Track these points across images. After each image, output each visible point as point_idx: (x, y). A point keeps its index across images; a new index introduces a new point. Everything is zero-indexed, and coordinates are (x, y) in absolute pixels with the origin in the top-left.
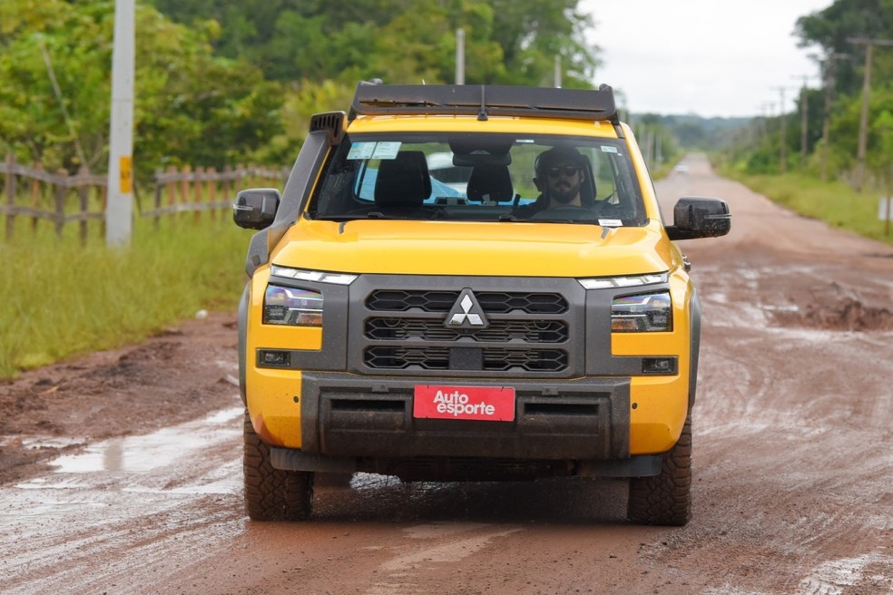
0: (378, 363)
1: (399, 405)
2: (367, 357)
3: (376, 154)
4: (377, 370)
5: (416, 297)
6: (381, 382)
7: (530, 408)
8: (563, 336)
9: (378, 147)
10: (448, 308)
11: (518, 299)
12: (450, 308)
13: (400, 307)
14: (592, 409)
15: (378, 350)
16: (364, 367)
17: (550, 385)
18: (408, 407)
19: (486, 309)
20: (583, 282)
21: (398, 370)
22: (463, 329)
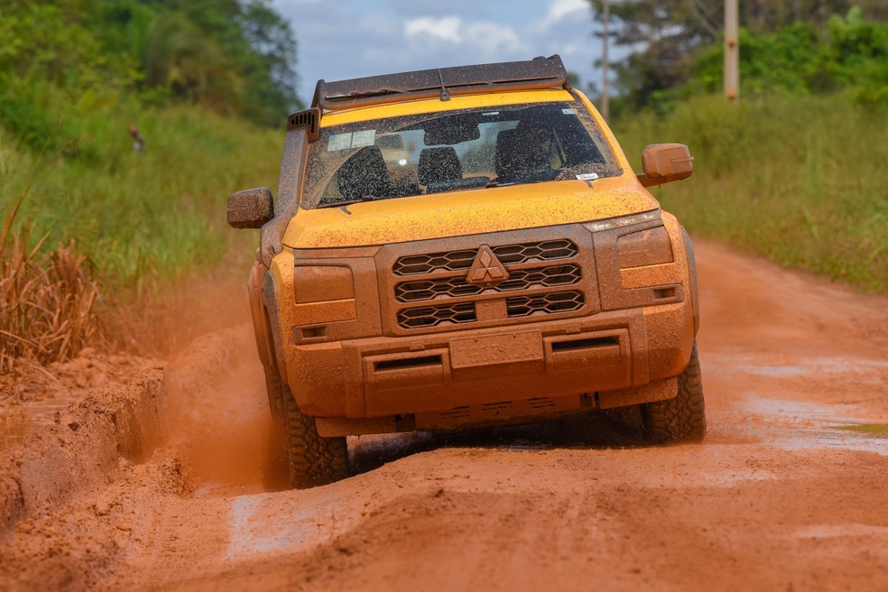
0: (411, 323)
1: (436, 359)
2: (400, 319)
3: (354, 143)
4: (413, 329)
5: (438, 259)
6: (417, 340)
7: (556, 346)
8: (577, 277)
9: (354, 137)
10: (469, 264)
11: (532, 249)
12: (471, 265)
13: (424, 269)
14: (612, 340)
15: (411, 312)
16: (399, 329)
17: (571, 323)
18: (445, 359)
19: (503, 261)
20: (588, 226)
21: (431, 328)
22: (486, 283)
